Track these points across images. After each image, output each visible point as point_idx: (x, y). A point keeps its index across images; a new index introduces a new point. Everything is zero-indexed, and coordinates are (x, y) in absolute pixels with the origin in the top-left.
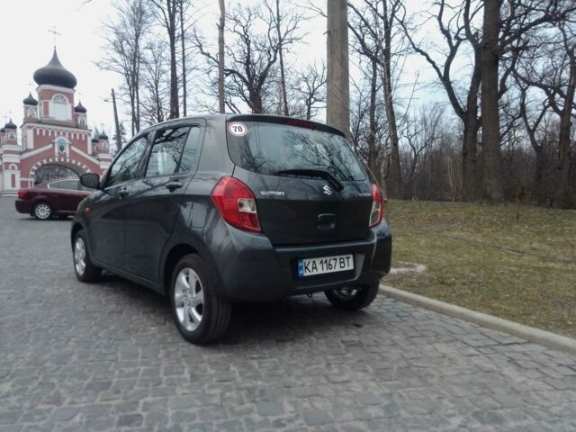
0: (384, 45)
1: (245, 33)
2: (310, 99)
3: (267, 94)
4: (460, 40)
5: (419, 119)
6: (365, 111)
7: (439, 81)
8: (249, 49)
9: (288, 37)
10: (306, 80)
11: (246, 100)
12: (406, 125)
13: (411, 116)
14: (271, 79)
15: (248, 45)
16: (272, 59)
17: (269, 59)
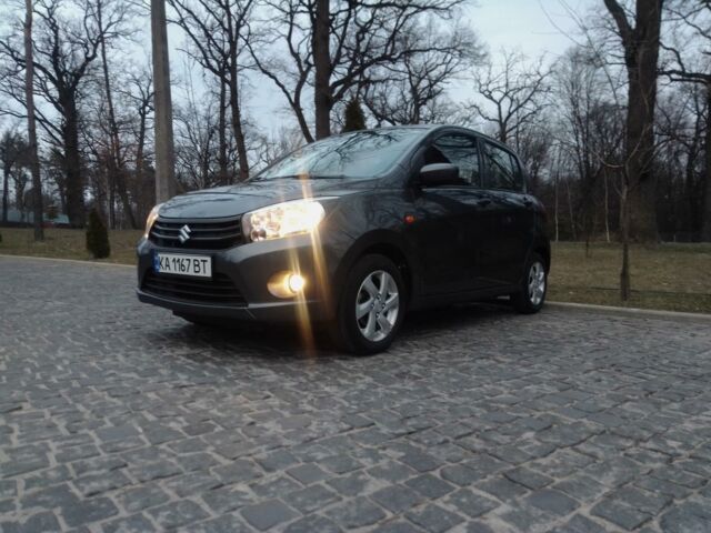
0: (229, 60)
1: (51, 17)
2: (143, 108)
3: (84, 96)
4: (310, 66)
5: (279, 142)
6: (215, 127)
7: (289, 106)
8: (56, 38)
9: (111, 29)
10: (138, 82)
11: (53, 101)
12: (265, 148)
13: (270, 138)
14: (90, 78)
15: (56, 32)
16: (91, 54)
17: (86, 54)
